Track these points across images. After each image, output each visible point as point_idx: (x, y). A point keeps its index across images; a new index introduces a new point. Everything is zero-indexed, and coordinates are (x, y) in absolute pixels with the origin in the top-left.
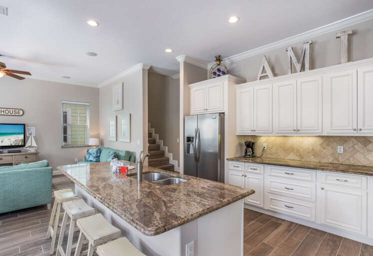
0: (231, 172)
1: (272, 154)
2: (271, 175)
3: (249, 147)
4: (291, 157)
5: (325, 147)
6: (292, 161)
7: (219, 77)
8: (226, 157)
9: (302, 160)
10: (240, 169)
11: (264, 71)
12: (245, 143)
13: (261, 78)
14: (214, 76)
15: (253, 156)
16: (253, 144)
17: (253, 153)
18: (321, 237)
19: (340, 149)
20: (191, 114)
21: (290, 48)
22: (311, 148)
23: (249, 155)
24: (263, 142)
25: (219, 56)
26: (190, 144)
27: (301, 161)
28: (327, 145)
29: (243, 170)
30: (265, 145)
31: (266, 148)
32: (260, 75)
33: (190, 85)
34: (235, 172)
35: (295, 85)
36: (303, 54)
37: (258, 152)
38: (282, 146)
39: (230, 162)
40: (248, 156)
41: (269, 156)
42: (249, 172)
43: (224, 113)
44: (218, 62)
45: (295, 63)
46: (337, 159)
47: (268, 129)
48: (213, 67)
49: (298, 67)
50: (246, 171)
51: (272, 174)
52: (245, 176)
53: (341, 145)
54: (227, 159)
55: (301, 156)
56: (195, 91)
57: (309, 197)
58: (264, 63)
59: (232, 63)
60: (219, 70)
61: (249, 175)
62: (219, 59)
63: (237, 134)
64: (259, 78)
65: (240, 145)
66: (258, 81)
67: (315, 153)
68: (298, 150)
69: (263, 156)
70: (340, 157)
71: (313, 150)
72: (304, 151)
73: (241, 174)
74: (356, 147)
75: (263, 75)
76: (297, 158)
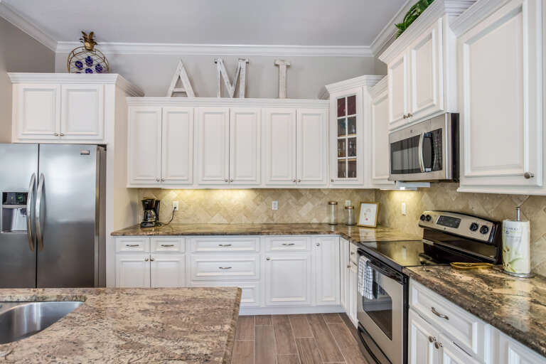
0: (121, 258)
1: (187, 218)
2: (197, 252)
3: (151, 209)
4: (217, 221)
5: (259, 203)
6: (219, 226)
7: (89, 74)
8: (109, 230)
9: (232, 223)
10: (141, 249)
11: (179, 83)
12: (144, 202)
13: (174, 94)
14: (77, 70)
15: (157, 223)
16: (158, 202)
17: (157, 219)
18: (268, 324)
19: (274, 205)
20: (13, 141)
21: (221, 61)
23: (151, 223)
24: (174, 198)
25: (92, 33)
26: (12, 209)
27: (229, 224)
28: (262, 200)
29: (147, 250)
30: (176, 203)
31: (177, 209)
32: (172, 89)
33: (10, 74)
34: (131, 255)
35: (227, 114)
36: (237, 74)
37: (165, 215)
38: (203, 204)
39: (119, 239)
40: (149, 225)
41: (182, 221)
42: (159, 252)
43: (105, 146)
44: (88, 45)
45: (226, 84)
46: (272, 218)
47: (185, 178)
48: (77, 51)
49: (231, 90)
50: (153, 250)
51: (199, 250)
52: (151, 260)
53: (276, 200)
54: (112, 235)
55: (230, 218)
56: (26, 90)
57: (252, 273)
58: (180, 70)
59: (116, 55)
60: (89, 60)
61: (157, 258)
62: (89, 39)
63: (129, 186)
64: (170, 93)
65: (133, 205)
66: (169, 98)
67: (247, 212)
68: (225, 209)
69: (173, 222)
70: (275, 215)
71: (245, 208)
72: (233, 210)
73: (142, 257)
74: (290, 201)
75: (177, 90)
76: (225, 221)
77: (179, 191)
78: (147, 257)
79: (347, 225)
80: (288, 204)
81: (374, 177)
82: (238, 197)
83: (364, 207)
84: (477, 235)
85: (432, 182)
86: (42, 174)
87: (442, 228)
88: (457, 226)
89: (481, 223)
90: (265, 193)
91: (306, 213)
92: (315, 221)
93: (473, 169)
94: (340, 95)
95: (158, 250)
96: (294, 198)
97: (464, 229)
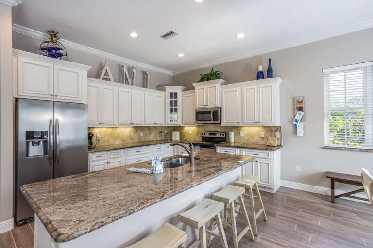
1: (104, 143)
4: (118, 143)
5: (135, 133)
9: (125, 143)
10: (104, 158)
11: (106, 73)
19: (142, 134)
22: (129, 135)
24: (96, 133)
25: (53, 31)
29: (106, 158)
30: (98, 135)
31: (99, 138)
32: (103, 75)
34: (96, 162)
35: (130, 93)
36: (132, 75)
38: (112, 135)
41: (102, 145)
46: (141, 140)
50: (109, 158)
52: (109, 163)
53: (142, 132)
55: (124, 141)
62: (53, 35)
64: (102, 78)
66: (101, 80)
67: (131, 138)
68: (122, 137)
69: (97, 145)
70: (142, 138)
71: (130, 135)
72: (125, 137)
73: (104, 162)
74: (147, 132)
75: (105, 77)
76: (122, 143)
77: (100, 129)
78: (106, 161)
79: (167, 140)
80: (146, 133)
81: (184, 122)
82: (127, 131)
83: (174, 133)
84: (222, 136)
85: (203, 123)
86: (57, 120)
87: (210, 136)
88: (215, 135)
89: (222, 134)
90: (137, 129)
91: (152, 136)
92: (155, 140)
93: (225, 120)
94: (171, 91)
95: (111, 157)
96: (148, 131)
97: (218, 135)
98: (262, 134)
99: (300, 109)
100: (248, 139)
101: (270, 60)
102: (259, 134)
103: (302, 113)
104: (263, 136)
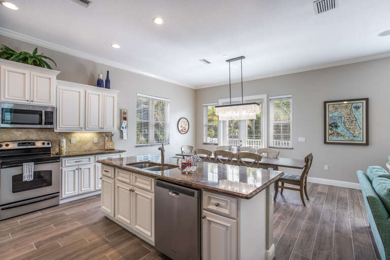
84: (46, 146)
89: (46, 142)
93: (62, 125)
98: (96, 140)
99: (125, 119)
100: (81, 147)
101: (108, 72)
102: (92, 140)
103: (126, 122)
104: (96, 142)
